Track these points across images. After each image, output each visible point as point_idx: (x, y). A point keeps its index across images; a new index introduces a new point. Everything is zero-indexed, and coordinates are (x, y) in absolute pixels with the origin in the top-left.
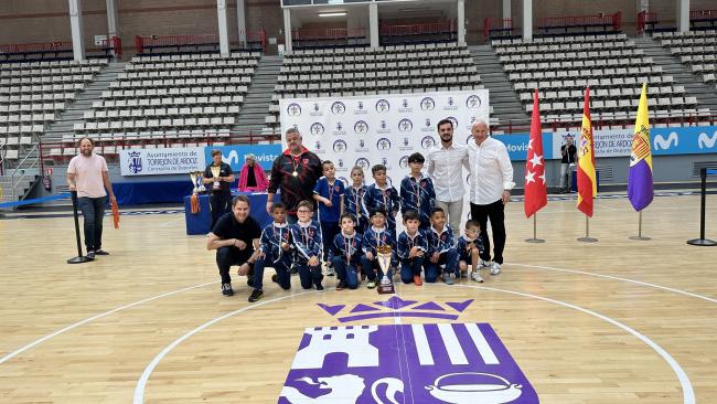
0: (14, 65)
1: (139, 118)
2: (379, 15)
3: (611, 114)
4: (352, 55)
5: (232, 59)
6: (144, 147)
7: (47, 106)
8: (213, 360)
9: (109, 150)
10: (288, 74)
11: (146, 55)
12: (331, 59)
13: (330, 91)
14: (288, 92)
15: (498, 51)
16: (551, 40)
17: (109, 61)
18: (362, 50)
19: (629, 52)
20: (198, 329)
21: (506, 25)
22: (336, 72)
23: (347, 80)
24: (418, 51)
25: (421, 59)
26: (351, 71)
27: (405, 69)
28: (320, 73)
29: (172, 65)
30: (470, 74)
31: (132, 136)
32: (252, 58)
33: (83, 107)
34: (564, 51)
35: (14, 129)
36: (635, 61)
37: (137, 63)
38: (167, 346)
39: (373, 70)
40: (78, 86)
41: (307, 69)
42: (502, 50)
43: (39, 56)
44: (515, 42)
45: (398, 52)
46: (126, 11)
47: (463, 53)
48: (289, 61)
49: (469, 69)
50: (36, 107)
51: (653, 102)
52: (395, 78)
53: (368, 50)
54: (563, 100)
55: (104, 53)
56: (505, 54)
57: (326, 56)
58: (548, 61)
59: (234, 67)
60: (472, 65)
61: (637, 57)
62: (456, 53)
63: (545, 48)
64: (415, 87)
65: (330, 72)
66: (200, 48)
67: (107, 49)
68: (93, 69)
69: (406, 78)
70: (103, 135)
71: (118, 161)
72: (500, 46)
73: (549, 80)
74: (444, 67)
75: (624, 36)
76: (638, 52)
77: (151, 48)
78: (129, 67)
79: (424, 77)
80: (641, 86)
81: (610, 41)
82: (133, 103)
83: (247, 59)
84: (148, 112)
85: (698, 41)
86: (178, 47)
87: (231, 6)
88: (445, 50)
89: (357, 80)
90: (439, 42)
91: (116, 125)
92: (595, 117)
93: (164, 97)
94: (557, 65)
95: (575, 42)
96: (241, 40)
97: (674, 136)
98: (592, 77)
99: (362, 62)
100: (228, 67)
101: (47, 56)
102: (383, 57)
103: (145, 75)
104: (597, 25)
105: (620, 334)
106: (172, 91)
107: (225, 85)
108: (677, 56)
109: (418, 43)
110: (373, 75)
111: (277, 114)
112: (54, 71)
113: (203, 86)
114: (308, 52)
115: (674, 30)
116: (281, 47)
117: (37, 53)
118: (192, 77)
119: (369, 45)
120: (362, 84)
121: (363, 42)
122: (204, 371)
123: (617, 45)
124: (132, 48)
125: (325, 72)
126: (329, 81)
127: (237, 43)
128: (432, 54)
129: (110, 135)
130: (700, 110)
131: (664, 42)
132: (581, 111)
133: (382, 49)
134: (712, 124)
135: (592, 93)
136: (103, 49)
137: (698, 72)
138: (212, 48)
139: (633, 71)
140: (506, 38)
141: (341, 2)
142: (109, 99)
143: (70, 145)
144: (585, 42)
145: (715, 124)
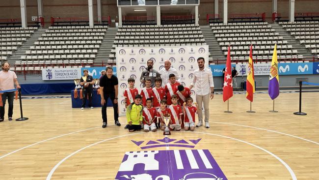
1: (51, 54)
2: (161, 11)
3: (261, 57)
4: (149, 28)
5: (95, 29)
6: (53, 67)
7: (9, 48)
8: (82, 167)
9: (37, 68)
10: (120, 36)
11: (55, 26)
12: (139, 30)
13: (139, 44)
14: (120, 44)
15: (213, 28)
16: (235, 24)
17: (38, 28)
18: (153, 26)
19: (269, 30)
20: (76, 152)
21: (216, 17)
22: (141, 36)
23: (146, 39)
24: (178, 27)
25: (179, 31)
26: (148, 35)
27: (172, 35)
28: (134, 36)
29: (67, 31)
30: (200, 38)
31: (48, 62)
32: (104, 28)
33: (26, 48)
34: (241, 29)
36: (271, 34)
38: (61, 160)
39: (158, 35)
40: (23, 39)
41: (129, 34)
43: (6, 25)
44: (220, 24)
45: (169, 28)
46: (47, 6)
47: (197, 29)
48: (120, 30)
49: (200, 36)
50: (4, 48)
51: (279, 52)
52: (168, 39)
53: (155, 26)
54: (240, 50)
55: (36, 24)
56: (215, 30)
57: (137, 28)
58: (234, 33)
59: (95, 32)
60: (201, 34)
61: (272, 32)
62: (195, 29)
63: (233, 27)
64: (176, 43)
65: (139, 36)
66: (80, 24)
67: (38, 23)
68: (31, 32)
69: (173, 39)
70: (35, 62)
71: (41, 74)
72: (214, 26)
73: (235, 41)
74: (189, 35)
75: (266, 23)
76: (272, 30)
77: (58, 23)
78: (47, 31)
79: (181, 39)
80: (274, 45)
81: (261, 25)
82: (49, 47)
83: (102, 29)
84: (56, 52)
85: (298, 26)
86: (70, 22)
87: (95, 5)
88: (189, 27)
89: (151, 39)
90: (187, 24)
91: (41, 57)
92: (254, 58)
93: (63, 45)
94: (238, 35)
95: (246, 25)
96: (99, 20)
97: (287, 67)
98: (253, 41)
99: (153, 32)
100: (93, 32)
101: (9, 25)
102: (162, 30)
103: (55, 35)
104: (255, 18)
105: (266, 154)
106: (67, 42)
107: (91, 40)
108: (289, 32)
109: (178, 24)
110: (158, 37)
111: (114, 53)
112: (12, 32)
113: (81, 40)
114: (129, 26)
115: (288, 21)
116: (117, 24)
117: (5, 23)
118: (76, 36)
119: (156, 24)
120: (153, 41)
121: (154, 22)
122: (78, 172)
123: (264, 27)
124: (49, 22)
125: (137, 36)
126: (138, 40)
127: (97, 21)
128: (184, 29)
129: (38, 61)
130: (298, 56)
131: (284, 26)
132: (248, 55)
133: (162, 26)
134: (304, 62)
135: (253, 47)
136: (36, 23)
137: (298, 40)
138: (86, 23)
139: (271, 38)
140: (216, 23)
141: (144, 5)
142: (38, 45)
143: (19, 66)
144: (250, 25)
145: (305, 62)
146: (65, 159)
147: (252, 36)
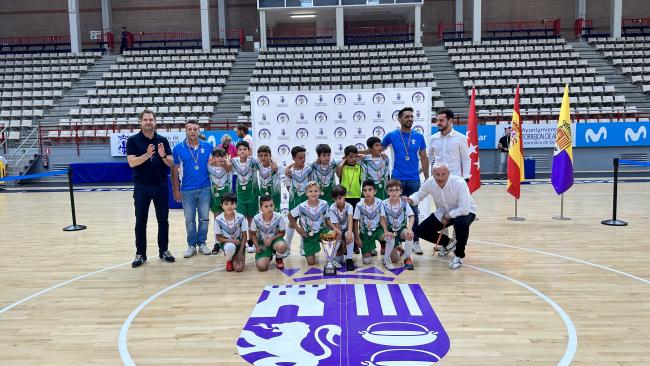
0: (17, 56)
1: (128, 105)
2: (345, 17)
3: (548, 110)
4: (320, 52)
5: (213, 54)
6: (132, 131)
7: (47, 93)
8: (185, 310)
9: (101, 133)
10: (262, 69)
11: (135, 49)
12: (300, 56)
13: (299, 85)
14: (262, 85)
15: (451, 51)
16: (497, 43)
17: (103, 54)
18: (329, 48)
19: (566, 55)
21: (458, 29)
22: (305, 68)
24: (379, 50)
25: (381, 58)
26: (319, 67)
27: (367, 66)
28: (291, 68)
29: (159, 59)
30: (424, 72)
31: (121, 121)
32: (231, 54)
33: (79, 94)
34: (509, 53)
35: (16, 113)
36: (572, 63)
37: (128, 56)
39: (338, 67)
40: (74, 76)
41: (280, 64)
42: (454, 51)
43: (40, 48)
44: (466, 44)
45: (361, 51)
46: (119, 9)
47: (419, 52)
48: (264, 57)
49: (424, 68)
50: (37, 94)
52: (358, 74)
53: (334, 48)
54: (506, 97)
55: (98, 47)
56: (456, 55)
57: (297, 53)
58: (495, 61)
59: (214, 62)
60: (427, 63)
61: (573, 59)
62: (413, 53)
63: (492, 50)
64: (375, 82)
65: (300, 68)
66: (185, 44)
67: (102, 43)
68: (89, 61)
69: (368, 74)
70: (96, 120)
71: (109, 143)
72: (453, 47)
73: (495, 78)
74: (401, 65)
75: (563, 40)
76: (574, 55)
77: (140, 42)
78: (120, 59)
79: (384, 73)
81: (550, 44)
82: (123, 92)
83: (226, 54)
84: (137, 100)
85: (628, 46)
86: (165, 42)
87: (213, 6)
88: (402, 50)
89: (324, 75)
90: (398, 42)
91: (108, 111)
92: (533, 112)
93: (151, 87)
94: (502, 65)
95: (518, 45)
96: (221, 37)
98: (533, 77)
99: (328, 59)
100: (210, 62)
101: (47, 48)
102: (347, 55)
103: (134, 67)
104: (540, 30)
106: (159, 82)
107: (206, 77)
108: (609, 59)
109: (379, 43)
110: (338, 71)
111: (249, 103)
112: (53, 62)
113: (186, 77)
114: (280, 50)
115: (608, 36)
116: (256, 45)
117: (39, 45)
118: (176, 70)
119: (335, 44)
120: (328, 79)
121: (330, 41)
122: (178, 318)
123: (557, 48)
125: (296, 68)
126: (298, 76)
127: (218, 40)
128: (391, 54)
129: (102, 119)
130: (627, 108)
131: (599, 47)
133: (347, 48)
134: (637, 120)
135: (533, 91)
136: (98, 43)
137: (627, 74)
138: (195, 44)
139: (570, 71)
140: (457, 40)
141: (311, 5)
142: (102, 88)
143: (66, 128)
144: (528, 45)
145: (640, 120)
146: (155, 296)
147: (531, 68)
